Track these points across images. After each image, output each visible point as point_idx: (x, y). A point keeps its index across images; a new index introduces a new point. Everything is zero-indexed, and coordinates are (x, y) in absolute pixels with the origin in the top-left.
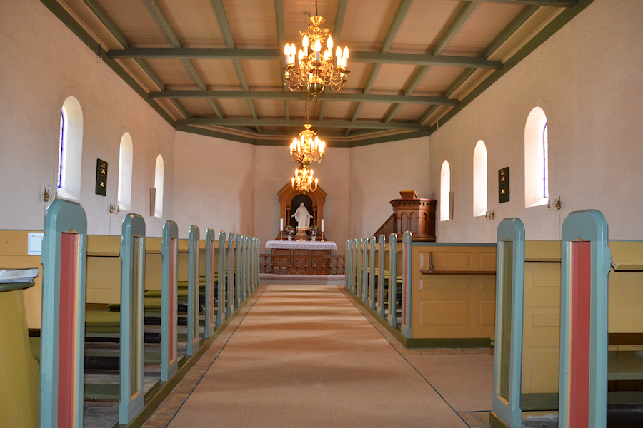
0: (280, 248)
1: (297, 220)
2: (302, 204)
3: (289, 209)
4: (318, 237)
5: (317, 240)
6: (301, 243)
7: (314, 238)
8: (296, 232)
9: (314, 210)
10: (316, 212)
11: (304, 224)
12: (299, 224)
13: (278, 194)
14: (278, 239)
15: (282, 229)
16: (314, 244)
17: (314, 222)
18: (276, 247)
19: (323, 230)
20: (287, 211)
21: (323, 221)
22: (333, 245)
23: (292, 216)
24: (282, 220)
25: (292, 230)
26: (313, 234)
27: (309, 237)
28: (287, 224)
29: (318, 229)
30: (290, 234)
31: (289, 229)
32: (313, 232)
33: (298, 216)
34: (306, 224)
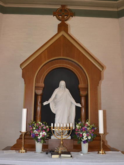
1: (54, 112)
2: (63, 83)
3: (40, 92)
5: (91, 149)
7: (85, 147)
8: (50, 133)
9: (82, 93)
10: (86, 97)
12: (57, 119)
15: (24, 130)
17: (83, 111)
19: (101, 131)
20: (36, 95)
21: (101, 113)
23: (45, 103)
24: (25, 111)
25: (43, 130)
26: (85, 139)
27: (76, 143)
28: (35, 119)
29: (93, 128)
30: (39, 138)
31: (38, 129)
32: (85, 135)
33: (56, 104)
34: (68, 117)
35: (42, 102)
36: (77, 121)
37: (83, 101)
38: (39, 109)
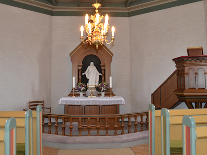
0: (72, 104)
1: (88, 78)
2: (92, 63)
3: (80, 68)
4: (107, 93)
5: (106, 95)
6: (92, 100)
7: (103, 94)
8: (87, 88)
9: (103, 68)
10: (105, 70)
11: (94, 82)
12: (89, 81)
13: (70, 55)
14: (71, 95)
15: (74, 87)
16: (103, 100)
17: (103, 78)
18: (68, 104)
19: (111, 87)
20: (78, 70)
21: (111, 78)
22: (121, 101)
23: (83, 74)
24: (74, 78)
25: (83, 87)
26: (103, 90)
27: (99, 93)
28: (78, 82)
29: (107, 85)
30: (81, 90)
31: (80, 86)
32: (103, 88)
33: (89, 74)
34: (95, 81)
35: (82, 73)
36: (99, 82)
37: (103, 72)
38: (80, 77)
